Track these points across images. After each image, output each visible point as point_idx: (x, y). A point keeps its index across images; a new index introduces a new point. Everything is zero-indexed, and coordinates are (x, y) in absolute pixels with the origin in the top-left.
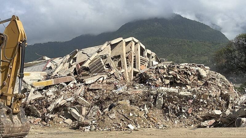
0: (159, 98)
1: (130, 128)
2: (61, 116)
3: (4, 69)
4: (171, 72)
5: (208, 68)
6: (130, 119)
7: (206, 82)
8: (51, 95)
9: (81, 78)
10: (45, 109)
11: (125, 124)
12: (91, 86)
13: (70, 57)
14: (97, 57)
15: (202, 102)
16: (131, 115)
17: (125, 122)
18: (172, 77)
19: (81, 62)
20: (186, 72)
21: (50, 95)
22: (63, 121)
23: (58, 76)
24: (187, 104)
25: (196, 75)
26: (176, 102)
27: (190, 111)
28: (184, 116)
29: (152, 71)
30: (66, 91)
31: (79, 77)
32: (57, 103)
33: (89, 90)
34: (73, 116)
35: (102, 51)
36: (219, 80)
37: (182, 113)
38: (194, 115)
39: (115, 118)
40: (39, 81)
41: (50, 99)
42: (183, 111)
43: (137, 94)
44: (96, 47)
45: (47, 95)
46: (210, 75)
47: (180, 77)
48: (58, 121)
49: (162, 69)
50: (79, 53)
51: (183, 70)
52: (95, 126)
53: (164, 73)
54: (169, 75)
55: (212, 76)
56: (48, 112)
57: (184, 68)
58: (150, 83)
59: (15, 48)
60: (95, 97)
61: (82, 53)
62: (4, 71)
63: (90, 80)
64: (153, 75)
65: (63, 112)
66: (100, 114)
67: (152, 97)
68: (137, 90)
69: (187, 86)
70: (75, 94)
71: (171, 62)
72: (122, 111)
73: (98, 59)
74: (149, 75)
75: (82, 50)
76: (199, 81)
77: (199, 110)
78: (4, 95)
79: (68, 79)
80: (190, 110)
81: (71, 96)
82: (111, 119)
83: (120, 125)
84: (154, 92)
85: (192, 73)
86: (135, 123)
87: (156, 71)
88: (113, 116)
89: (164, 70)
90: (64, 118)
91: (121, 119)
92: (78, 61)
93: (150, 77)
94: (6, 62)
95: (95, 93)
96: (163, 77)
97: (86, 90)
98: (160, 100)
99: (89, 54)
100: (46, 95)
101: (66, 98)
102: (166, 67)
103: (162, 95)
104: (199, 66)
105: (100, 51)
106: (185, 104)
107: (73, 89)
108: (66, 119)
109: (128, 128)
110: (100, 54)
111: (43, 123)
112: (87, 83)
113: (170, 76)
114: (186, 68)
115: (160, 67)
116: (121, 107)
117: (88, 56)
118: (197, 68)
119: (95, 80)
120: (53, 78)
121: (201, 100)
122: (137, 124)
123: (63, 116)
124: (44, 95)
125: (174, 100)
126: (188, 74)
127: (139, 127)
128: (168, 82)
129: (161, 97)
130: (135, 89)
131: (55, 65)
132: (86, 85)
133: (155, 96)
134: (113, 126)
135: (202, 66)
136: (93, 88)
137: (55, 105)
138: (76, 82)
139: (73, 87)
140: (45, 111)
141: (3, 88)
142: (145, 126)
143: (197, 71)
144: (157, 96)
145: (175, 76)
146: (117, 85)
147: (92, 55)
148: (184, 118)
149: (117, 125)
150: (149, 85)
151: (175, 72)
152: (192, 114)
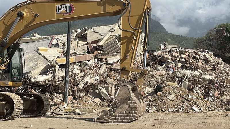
0: (185, 80)
1: (194, 110)
2: (89, 95)
3: (126, 40)
4: (183, 56)
5: (212, 53)
6: (191, 101)
7: (214, 67)
8: (78, 73)
9: (100, 57)
10: (75, 87)
11: (187, 105)
12: (114, 66)
13: (77, 35)
14: (111, 37)
15: (226, 86)
16: (190, 97)
17: (187, 104)
18: (184, 60)
19: (93, 40)
20: (196, 56)
21: (76, 72)
22: (92, 100)
23: (78, 54)
24: (211, 88)
25: (203, 60)
26: (200, 86)
27: (216, 95)
28: (210, 99)
29: (166, 53)
30: (89, 69)
31: (98, 56)
32: (86, 81)
33: (111, 69)
34: (102, 95)
35: (115, 30)
36: (223, 66)
37: (209, 96)
38: (219, 99)
39: (174, 100)
40: (58, 57)
41: (78, 77)
42: (210, 94)
43: (161, 76)
44: (107, 27)
45: (74, 73)
46: (215, 61)
47: (192, 61)
48: (87, 100)
49: (176, 52)
50: (89, 31)
51: (192, 55)
52: (156, 107)
53: (177, 57)
54: (182, 58)
55: (217, 61)
56: (79, 90)
57: (193, 53)
58: (169, 66)
59: (140, 16)
60: (119, 77)
61: (93, 31)
62: (124, 43)
63: (112, 59)
64: (170, 58)
65: (92, 91)
66: (145, 94)
67: (177, 79)
68: (161, 72)
69: (199, 70)
70: (99, 73)
71: (176, 46)
72: (179, 92)
73: (113, 38)
74: (167, 58)
75: (92, 28)
76: (206, 66)
77: (223, 94)
78: (126, 70)
79: (88, 58)
80: (216, 93)
81: (96, 75)
82: (171, 100)
83: (183, 107)
84: (180, 75)
85: (200, 58)
86: (197, 105)
87: (169, 53)
88: (172, 97)
89: (177, 53)
90: (92, 97)
91: (182, 101)
92: (89, 39)
93: (167, 60)
94: (130, 32)
95: (117, 73)
96: (177, 60)
97: (109, 69)
98: (186, 82)
99: (101, 33)
100: (72, 72)
101: (92, 77)
102: (179, 51)
103: (188, 78)
104: (205, 52)
105: (114, 30)
106: (209, 87)
107: (95, 67)
108: (93, 98)
109: (193, 110)
110: (113, 33)
111: (73, 102)
112: (109, 62)
113: (182, 60)
114: (195, 53)
115: (173, 50)
116: (176, 89)
117: (101, 35)
118: (204, 53)
119: (117, 60)
120: (73, 56)
121: (225, 84)
122: (199, 106)
123: (91, 95)
124: (71, 72)
125: (198, 83)
126: (197, 58)
127: (202, 109)
128: (180, 65)
129: (186, 79)
130: (159, 71)
131: (62, 42)
132: (108, 64)
133: (180, 79)
134: (176, 107)
135: (207, 51)
136: (116, 68)
137: (84, 83)
138: (96, 60)
139: (94, 66)
140: (75, 89)
141: (125, 62)
142: (206, 109)
143: (204, 56)
144: (182, 78)
145: (187, 60)
146: (140, 66)
147: (106, 34)
148: (210, 101)
149: (180, 107)
150: (168, 67)
151: (187, 56)
152: (217, 97)
